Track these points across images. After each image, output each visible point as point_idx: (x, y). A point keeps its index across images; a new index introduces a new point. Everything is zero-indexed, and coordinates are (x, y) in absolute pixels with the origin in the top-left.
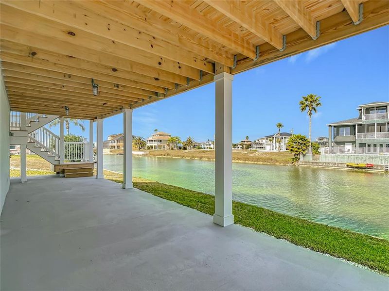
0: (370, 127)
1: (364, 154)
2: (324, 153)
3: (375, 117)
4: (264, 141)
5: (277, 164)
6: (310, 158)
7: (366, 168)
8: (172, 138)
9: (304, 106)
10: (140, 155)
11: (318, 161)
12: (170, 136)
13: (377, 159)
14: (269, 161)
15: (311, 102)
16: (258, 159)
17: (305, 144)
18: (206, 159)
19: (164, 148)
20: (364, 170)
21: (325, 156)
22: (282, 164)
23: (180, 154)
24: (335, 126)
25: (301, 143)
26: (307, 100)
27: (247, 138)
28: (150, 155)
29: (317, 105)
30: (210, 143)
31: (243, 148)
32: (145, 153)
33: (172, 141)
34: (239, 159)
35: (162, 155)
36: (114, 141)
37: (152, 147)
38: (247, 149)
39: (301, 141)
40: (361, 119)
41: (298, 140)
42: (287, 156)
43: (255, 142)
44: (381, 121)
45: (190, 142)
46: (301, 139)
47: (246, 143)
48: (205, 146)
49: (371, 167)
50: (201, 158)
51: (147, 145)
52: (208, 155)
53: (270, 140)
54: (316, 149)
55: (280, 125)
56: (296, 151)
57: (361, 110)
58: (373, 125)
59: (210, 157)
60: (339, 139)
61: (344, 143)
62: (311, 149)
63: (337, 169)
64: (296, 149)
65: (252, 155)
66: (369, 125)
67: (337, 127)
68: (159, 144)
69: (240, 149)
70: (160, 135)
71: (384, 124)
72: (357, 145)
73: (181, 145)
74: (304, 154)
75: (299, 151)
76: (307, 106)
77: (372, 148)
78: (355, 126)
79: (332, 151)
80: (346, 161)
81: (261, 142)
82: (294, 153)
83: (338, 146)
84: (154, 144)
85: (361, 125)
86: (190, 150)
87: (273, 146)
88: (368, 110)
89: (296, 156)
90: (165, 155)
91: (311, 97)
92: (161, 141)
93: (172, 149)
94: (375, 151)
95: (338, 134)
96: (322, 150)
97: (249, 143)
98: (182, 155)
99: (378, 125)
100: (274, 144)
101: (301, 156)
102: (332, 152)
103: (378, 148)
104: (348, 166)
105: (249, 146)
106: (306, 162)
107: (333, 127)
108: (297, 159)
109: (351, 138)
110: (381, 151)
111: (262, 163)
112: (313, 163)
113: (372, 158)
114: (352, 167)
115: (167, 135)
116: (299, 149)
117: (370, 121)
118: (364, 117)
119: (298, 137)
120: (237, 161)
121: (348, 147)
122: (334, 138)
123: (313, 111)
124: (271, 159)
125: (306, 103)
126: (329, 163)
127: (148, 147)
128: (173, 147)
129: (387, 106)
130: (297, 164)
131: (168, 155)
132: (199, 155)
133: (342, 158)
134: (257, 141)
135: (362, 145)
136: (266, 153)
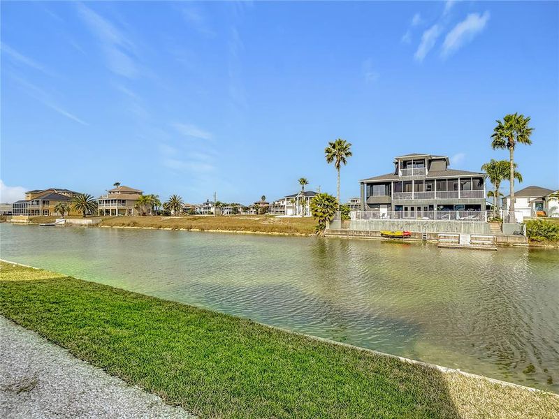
0: (407, 185)
1: (400, 220)
2: (355, 219)
3: (413, 173)
4: (285, 203)
5: (298, 234)
6: (338, 225)
7: (402, 237)
8: (144, 197)
9: (330, 154)
10: (86, 225)
11: (348, 229)
12: (140, 193)
13: (415, 226)
14: (288, 230)
15: (339, 150)
16: (273, 229)
17: (331, 207)
18: (198, 230)
19: (130, 213)
20: (401, 240)
21: (356, 223)
22: (304, 235)
23: (155, 222)
24: (368, 184)
25: (327, 205)
26: (334, 147)
27: (264, 198)
28: (103, 224)
29: (346, 154)
30: (210, 205)
31: (257, 213)
32: (94, 223)
33: (145, 201)
34: (246, 229)
35: (123, 224)
36: (38, 201)
37: (107, 211)
38: (262, 214)
39: (327, 203)
40: (397, 174)
41: (323, 201)
42: (310, 223)
43: (274, 203)
44: (419, 177)
45: (175, 203)
46: (327, 199)
47: (261, 205)
48: (202, 210)
49: (408, 235)
50: (189, 228)
51: (100, 208)
52: (200, 224)
53: (292, 202)
54: (345, 213)
55: (304, 181)
56: (321, 217)
57: (397, 163)
58: (410, 182)
59: (204, 227)
60: (372, 200)
61: (378, 205)
62: (338, 213)
63: (370, 238)
64: (321, 214)
65: (266, 223)
66: (406, 183)
67: (371, 185)
68: (121, 207)
69: (253, 213)
70: (123, 192)
71: (421, 182)
72: (393, 208)
73: (162, 209)
74: (331, 219)
75: (325, 216)
76: (334, 155)
77: (409, 211)
78: (390, 183)
79: (365, 215)
80: (380, 229)
81: (281, 204)
82: (318, 219)
83: (372, 209)
84: (111, 207)
85: (397, 182)
86: (175, 217)
87: (296, 210)
88: (405, 164)
89: (321, 223)
90: (129, 225)
91: (340, 143)
92: (124, 201)
93: (144, 214)
94: (412, 215)
95: (371, 193)
96: (353, 214)
97: (266, 205)
98: (159, 224)
99: (416, 182)
100: (297, 207)
101: (327, 223)
102: (365, 217)
103: (416, 211)
104: (382, 234)
105: (266, 210)
106: (333, 231)
107: (365, 185)
108: (322, 227)
109: (386, 199)
110: (419, 215)
111: (277, 233)
112: (341, 231)
113: (410, 224)
114: (387, 236)
115: (136, 193)
116: (324, 213)
117: (407, 178)
118: (400, 173)
119: (323, 197)
120: (244, 232)
121: (384, 210)
122: (368, 198)
123: (341, 163)
124: (290, 228)
125: (334, 151)
126: (360, 232)
127: (101, 211)
128: (146, 211)
129: (424, 160)
130: (322, 234)
131: (135, 224)
132: (187, 224)
133: (375, 224)
134: (276, 203)
135: (399, 207)
136: (285, 220)
